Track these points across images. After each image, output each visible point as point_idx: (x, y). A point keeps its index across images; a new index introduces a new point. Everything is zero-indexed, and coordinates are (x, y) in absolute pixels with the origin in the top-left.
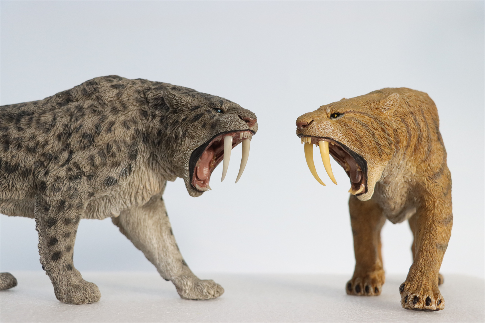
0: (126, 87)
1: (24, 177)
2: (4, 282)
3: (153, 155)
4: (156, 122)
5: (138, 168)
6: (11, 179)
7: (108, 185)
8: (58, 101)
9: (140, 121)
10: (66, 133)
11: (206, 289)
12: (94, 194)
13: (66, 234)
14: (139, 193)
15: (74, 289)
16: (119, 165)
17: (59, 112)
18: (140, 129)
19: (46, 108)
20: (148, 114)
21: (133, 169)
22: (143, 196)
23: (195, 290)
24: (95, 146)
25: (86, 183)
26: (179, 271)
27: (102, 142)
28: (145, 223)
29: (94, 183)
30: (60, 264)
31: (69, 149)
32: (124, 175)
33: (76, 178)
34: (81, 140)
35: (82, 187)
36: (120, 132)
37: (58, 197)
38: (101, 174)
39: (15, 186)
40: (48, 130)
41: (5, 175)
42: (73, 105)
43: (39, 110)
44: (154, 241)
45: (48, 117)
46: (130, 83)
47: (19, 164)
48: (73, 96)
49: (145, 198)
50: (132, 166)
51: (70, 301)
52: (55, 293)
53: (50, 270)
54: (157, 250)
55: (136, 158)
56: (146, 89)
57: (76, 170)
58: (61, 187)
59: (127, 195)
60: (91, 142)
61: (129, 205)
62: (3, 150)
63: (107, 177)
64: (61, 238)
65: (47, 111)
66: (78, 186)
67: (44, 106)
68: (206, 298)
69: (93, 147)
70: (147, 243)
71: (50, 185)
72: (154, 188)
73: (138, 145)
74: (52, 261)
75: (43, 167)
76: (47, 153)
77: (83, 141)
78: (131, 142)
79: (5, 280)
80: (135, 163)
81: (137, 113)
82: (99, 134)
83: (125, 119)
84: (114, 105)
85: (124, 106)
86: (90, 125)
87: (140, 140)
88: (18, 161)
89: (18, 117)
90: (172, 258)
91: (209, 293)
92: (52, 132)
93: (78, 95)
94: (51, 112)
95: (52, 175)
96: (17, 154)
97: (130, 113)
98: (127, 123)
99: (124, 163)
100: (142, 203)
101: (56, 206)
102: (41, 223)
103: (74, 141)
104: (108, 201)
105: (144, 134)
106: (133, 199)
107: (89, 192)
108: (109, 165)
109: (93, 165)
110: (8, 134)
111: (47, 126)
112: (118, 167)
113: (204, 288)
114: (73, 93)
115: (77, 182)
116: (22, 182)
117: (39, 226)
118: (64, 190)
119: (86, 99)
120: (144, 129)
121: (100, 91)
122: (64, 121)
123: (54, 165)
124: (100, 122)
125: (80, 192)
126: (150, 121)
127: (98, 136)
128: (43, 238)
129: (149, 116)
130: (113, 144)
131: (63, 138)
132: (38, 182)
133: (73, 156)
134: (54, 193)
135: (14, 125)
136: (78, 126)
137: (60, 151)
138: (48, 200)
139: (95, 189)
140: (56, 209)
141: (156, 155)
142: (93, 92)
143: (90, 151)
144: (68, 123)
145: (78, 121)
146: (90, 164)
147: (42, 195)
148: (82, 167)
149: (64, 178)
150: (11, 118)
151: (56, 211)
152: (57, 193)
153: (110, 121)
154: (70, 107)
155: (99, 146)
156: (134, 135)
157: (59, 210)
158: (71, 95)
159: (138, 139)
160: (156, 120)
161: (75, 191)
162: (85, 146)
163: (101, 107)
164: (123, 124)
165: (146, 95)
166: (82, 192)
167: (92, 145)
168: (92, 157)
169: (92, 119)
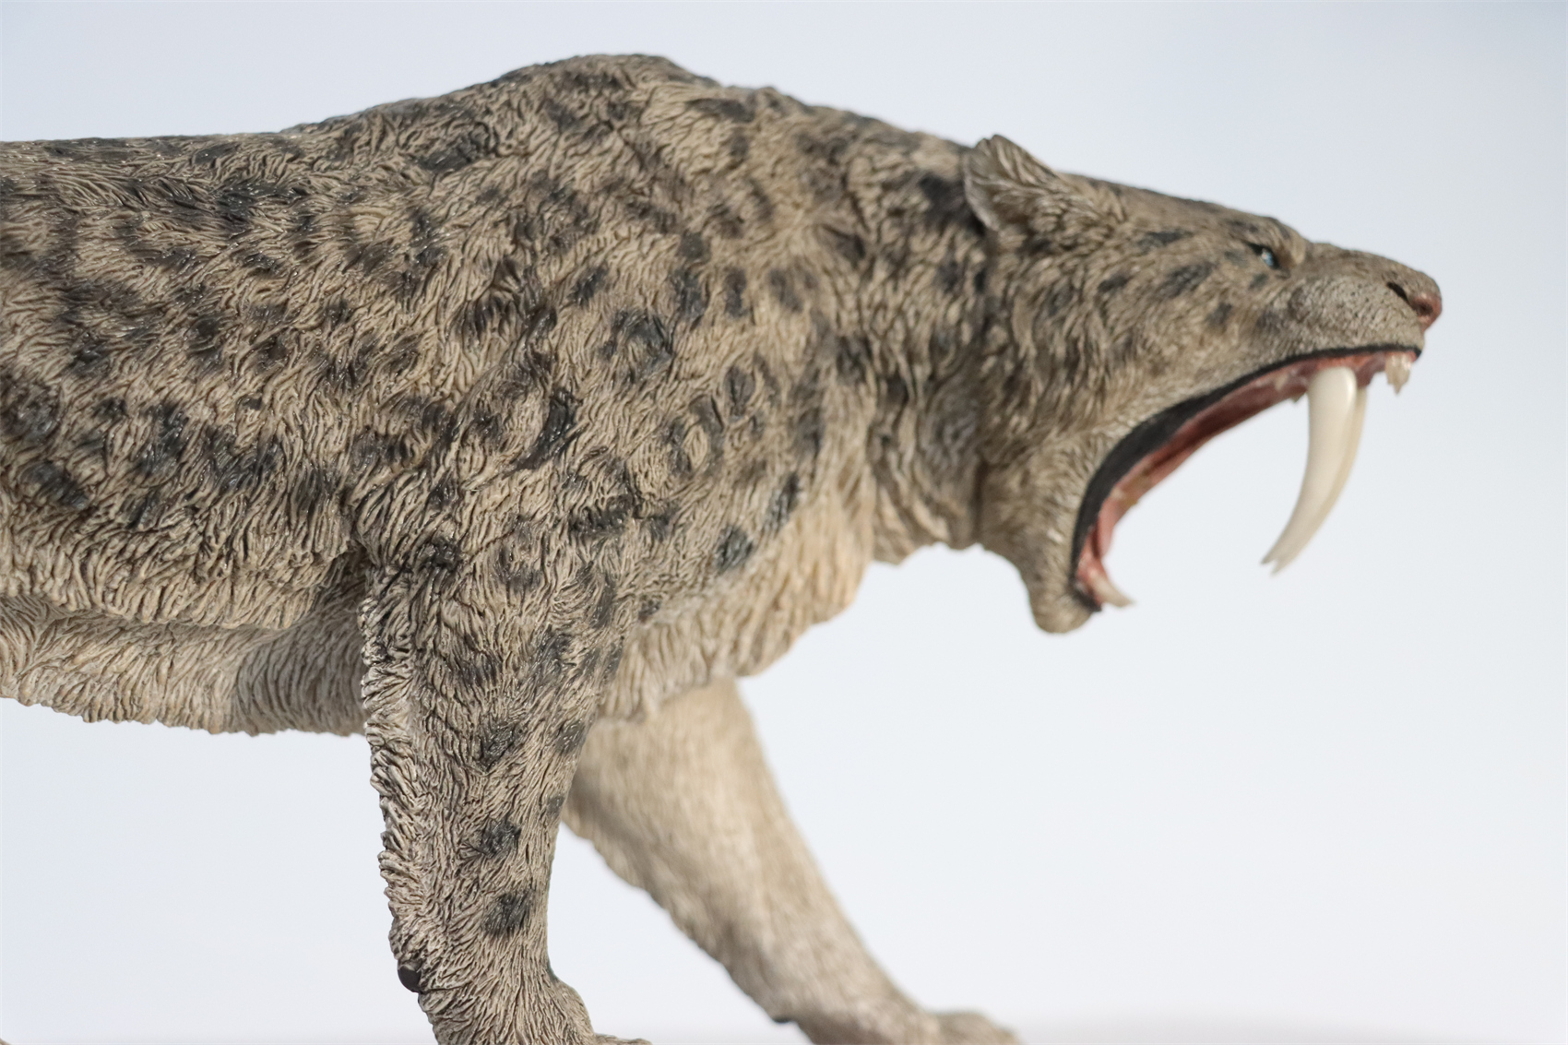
0: (752, 116)
1: (294, 507)
5: (814, 495)
6: (227, 520)
7: (721, 565)
8: (406, 146)
12: (656, 608)
13: (550, 801)
16: (763, 474)
17: (436, 199)
18: (827, 317)
20: (866, 249)
21: (803, 497)
24: (676, 378)
25: (639, 551)
27: (706, 359)
29: (670, 556)
31: (550, 379)
32: (775, 524)
33: (602, 523)
34: (612, 344)
35: (628, 575)
36: (769, 320)
37: (532, 616)
38: (699, 511)
39: (241, 554)
40: (407, 287)
41: (200, 494)
42: (504, 174)
43: (326, 180)
47: (274, 439)
48: (498, 128)
50: (800, 485)
53: (468, 984)
55: (817, 452)
57: (605, 488)
58: (538, 566)
60: (659, 357)
63: (724, 531)
64: (530, 823)
65: (370, 190)
66: (613, 567)
67: (337, 164)
69: (667, 378)
71: (483, 555)
73: (823, 390)
74: (487, 939)
75: (396, 466)
77: (619, 347)
78: (801, 369)
80: (810, 470)
81: (807, 241)
82: (697, 320)
84: (720, 193)
85: (764, 206)
86: (642, 276)
87: (829, 367)
89: (226, 205)
92: (429, 296)
93: (528, 128)
94: (395, 196)
95: (486, 503)
96: (262, 390)
98: (784, 282)
99: (777, 467)
103: (574, 341)
105: (845, 340)
107: (645, 598)
108: (729, 473)
109: (679, 466)
111: (397, 264)
112: (756, 486)
114: (488, 112)
115: (608, 543)
116: (277, 537)
117: (400, 762)
118: (560, 583)
119: (571, 152)
120: (845, 317)
121: (645, 119)
122: (480, 248)
123: (482, 459)
124: (687, 266)
125: (621, 593)
126: (884, 284)
127: (692, 329)
128: (423, 824)
129: (873, 261)
130: (753, 374)
131: (496, 325)
132: (395, 540)
133: (577, 418)
134: (512, 592)
135: (223, 244)
136: (576, 276)
137: (499, 390)
138: (476, 627)
139: (669, 581)
140: (521, 674)
141: (886, 441)
142: (608, 124)
143: (654, 397)
144: (505, 256)
145: (566, 252)
146: (669, 461)
147: (432, 602)
148: (637, 470)
149: (547, 521)
150: (185, 207)
151: (520, 684)
152: (524, 596)
153: (723, 266)
154: (493, 182)
155: (692, 377)
156: (809, 342)
157: (538, 680)
158: (479, 124)
159: (821, 362)
160: (915, 282)
161: (605, 589)
162: (632, 371)
163: (663, 194)
164: (771, 285)
165: (838, 165)
166: (627, 597)
167: (663, 368)
168: (673, 426)
169: (641, 245)
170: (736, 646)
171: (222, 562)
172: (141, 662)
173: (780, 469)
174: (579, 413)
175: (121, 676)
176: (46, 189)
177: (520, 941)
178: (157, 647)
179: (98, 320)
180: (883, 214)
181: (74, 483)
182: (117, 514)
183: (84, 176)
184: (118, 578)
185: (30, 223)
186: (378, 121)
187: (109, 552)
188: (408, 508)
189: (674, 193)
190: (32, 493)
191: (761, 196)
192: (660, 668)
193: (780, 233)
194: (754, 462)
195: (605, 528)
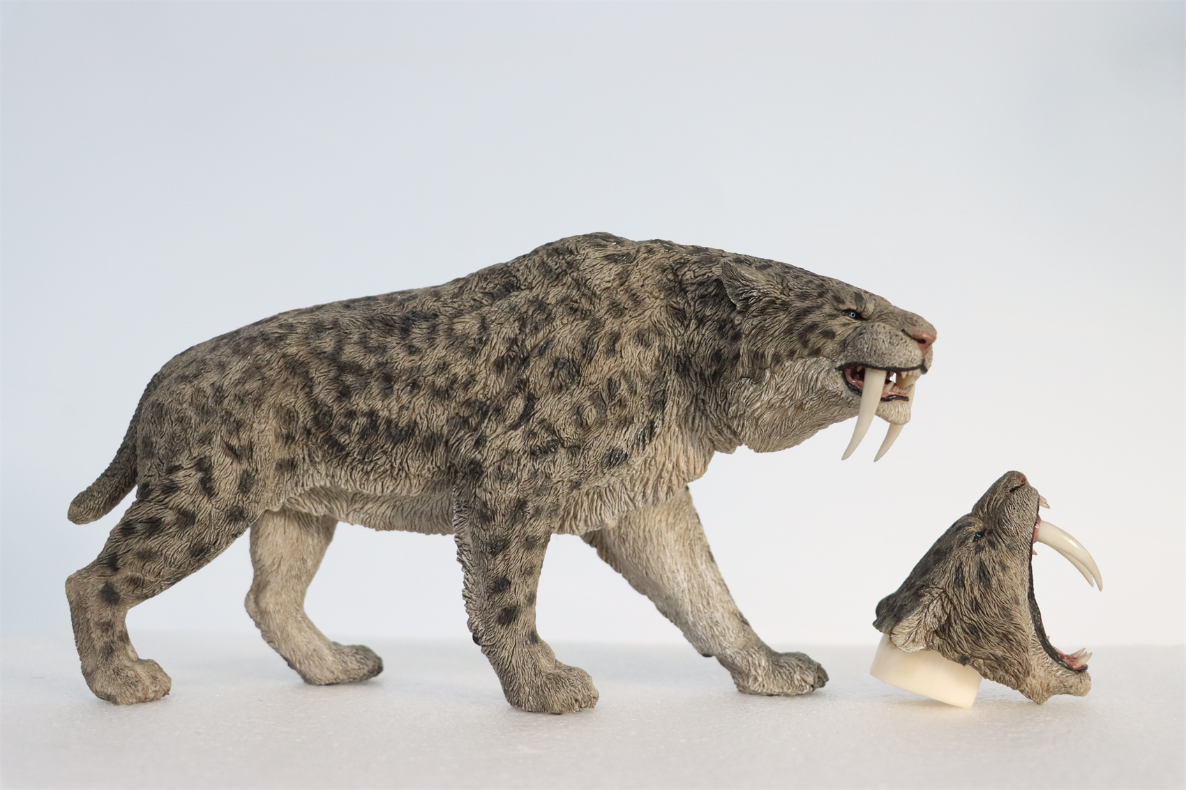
0: (635, 259)
1: (425, 449)
2: (361, 666)
3: (697, 400)
4: (707, 331)
5: (667, 428)
6: (399, 456)
7: (610, 464)
8: (485, 288)
9: (670, 330)
10: (515, 356)
11: (798, 673)
12: (580, 485)
13: (526, 569)
14: (664, 479)
15: (552, 683)
16: (632, 422)
17: (492, 312)
18: (669, 347)
19: (460, 303)
20: (687, 315)
21: (658, 430)
22: (670, 485)
23: (775, 677)
24: (583, 385)
25: (565, 461)
26: (739, 637)
27: (596, 376)
28: (660, 538)
29: (582, 463)
30: (515, 631)
31: (527, 390)
32: (641, 444)
33: (545, 451)
34: (552, 373)
35: (559, 472)
36: (632, 354)
37: (510, 493)
38: (595, 442)
39: (407, 469)
40: (473, 352)
41: (386, 446)
42: (521, 298)
43: (447, 308)
44: (681, 576)
45: (468, 324)
46: (643, 250)
47: (416, 423)
48: (521, 277)
49: (675, 488)
50: (655, 425)
51: (543, 708)
52: (506, 692)
53: (494, 644)
54: (687, 596)
55: (663, 408)
56: (677, 264)
57: (545, 437)
58: (516, 471)
59: (638, 483)
60: (574, 377)
61: (640, 504)
62: (380, 395)
63: (608, 450)
64: (516, 578)
65: (465, 311)
66: (550, 470)
67: (455, 300)
68: (800, 692)
69: (578, 386)
70: (665, 580)
71: (492, 468)
72: (696, 469)
73: (668, 380)
74: (499, 626)
75: (466, 430)
76: (473, 399)
77: (556, 374)
78: (654, 374)
79: (363, 661)
80: (661, 417)
81: (661, 314)
82: (591, 359)
83: (639, 327)
84: (614, 297)
85: (636, 300)
86: (569, 341)
87: (671, 370)
88: (414, 417)
89: (404, 324)
90: (721, 610)
91: (805, 682)
92: (482, 357)
93: (532, 277)
94: (475, 312)
95: (493, 446)
96: (410, 402)
97: (648, 313)
98: (644, 335)
99: (641, 418)
100: (667, 499)
101: (506, 512)
102: (471, 546)
103: (537, 372)
104: (596, 496)
105: (678, 357)
106: (649, 491)
107: (571, 481)
108: (612, 424)
109: (581, 424)
110: (389, 361)
111: (471, 342)
112: (628, 428)
113: (795, 672)
114: (518, 270)
115: (549, 459)
116: (421, 461)
117: (465, 553)
118: (523, 478)
119: (550, 285)
120: (679, 348)
121: (581, 267)
122: (506, 333)
123: (495, 426)
124: (590, 334)
125: (555, 481)
126: (694, 330)
127: (588, 364)
128: (476, 578)
129: (691, 320)
130: (620, 380)
131: (509, 367)
132: (461, 462)
133: (535, 406)
134: (502, 483)
135: (398, 342)
136: (542, 343)
137: (507, 396)
138: (487, 498)
139: (583, 473)
140: (506, 518)
141: (703, 401)
142: (565, 271)
143: (571, 395)
144: (516, 335)
145: (539, 332)
146: (576, 422)
147: (473, 488)
148: (559, 428)
149: (520, 452)
150: (388, 325)
151: (506, 522)
152: (507, 485)
153: (610, 332)
154: (516, 302)
155: (590, 384)
156: (658, 360)
157: (514, 520)
158: (514, 276)
159: (666, 368)
160: (707, 329)
161: (544, 480)
162: (561, 384)
163: (586, 301)
164: (636, 338)
165: (678, 276)
166: (559, 482)
167: (576, 381)
168: (578, 408)
169: (571, 327)
170: (644, 495)
171: (401, 472)
172: (391, 509)
173: (643, 419)
174: (537, 404)
175: (383, 514)
176: (336, 324)
177: (514, 627)
178: (396, 502)
179: (349, 379)
180: (696, 298)
181: (340, 444)
182: (357, 455)
183: (352, 317)
184: (364, 479)
185: (327, 340)
186: (477, 279)
187: (358, 469)
188: (467, 448)
189: (591, 300)
190: (326, 448)
191: (635, 297)
192: (609, 504)
193: (646, 312)
194: (626, 418)
195: (548, 453)
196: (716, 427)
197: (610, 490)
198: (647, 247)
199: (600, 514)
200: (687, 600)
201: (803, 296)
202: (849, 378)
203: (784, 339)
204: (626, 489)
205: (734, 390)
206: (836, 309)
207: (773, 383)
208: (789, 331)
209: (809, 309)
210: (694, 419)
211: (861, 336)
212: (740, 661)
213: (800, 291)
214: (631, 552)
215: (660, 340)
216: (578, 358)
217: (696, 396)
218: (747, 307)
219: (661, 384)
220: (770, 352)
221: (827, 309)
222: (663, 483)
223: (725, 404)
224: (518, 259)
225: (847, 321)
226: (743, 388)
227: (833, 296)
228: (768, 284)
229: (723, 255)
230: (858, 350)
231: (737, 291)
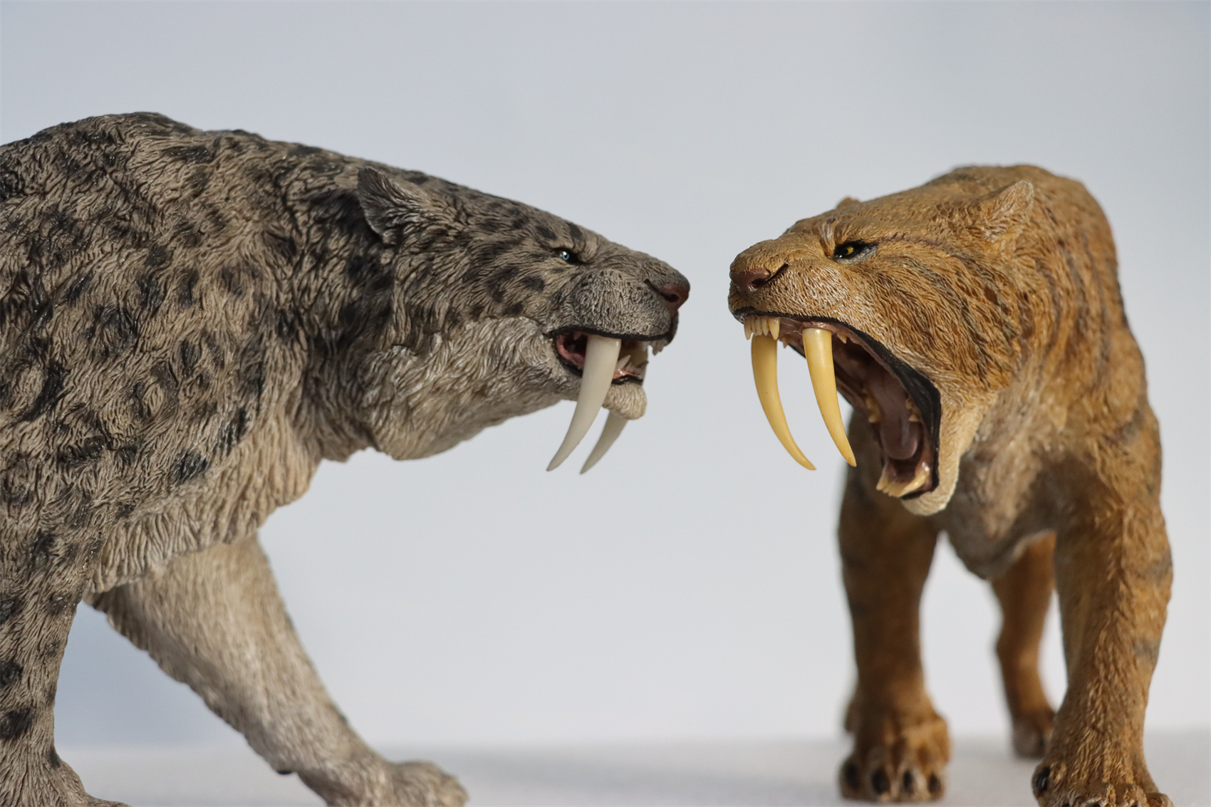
0: (214, 157)
5: (261, 423)
7: (180, 478)
9: (268, 269)
10: (23, 302)
11: (430, 791)
12: (132, 509)
13: (46, 647)
16: (214, 411)
18: (268, 297)
20: (298, 248)
21: (250, 425)
22: (255, 510)
24: (141, 351)
25: (113, 472)
27: (164, 336)
29: (138, 475)
30: (26, 749)
31: (48, 356)
32: (226, 446)
33: (82, 456)
34: (93, 330)
35: (103, 490)
36: (217, 305)
37: (26, 523)
38: (160, 442)
42: (27, 209)
48: (24, 175)
49: (262, 515)
50: (248, 416)
55: (260, 392)
56: (278, 169)
57: (83, 432)
58: (33, 488)
59: (208, 507)
60: (127, 337)
63: (179, 455)
64: (31, 662)
66: (90, 485)
69: (134, 352)
72: (296, 484)
73: (266, 348)
77: (97, 333)
80: (255, 405)
81: (255, 244)
82: (156, 310)
83: (222, 263)
84: (185, 215)
85: (219, 222)
86: (117, 280)
87: (271, 332)
90: (312, 702)
93: (45, 175)
97: (235, 242)
98: (232, 276)
99: (227, 406)
101: (19, 554)
103: (66, 329)
105: (283, 312)
107: (120, 503)
108: (185, 414)
109: (141, 413)
112: (208, 421)
114: (19, 163)
115: (87, 469)
118: (48, 498)
119: (76, 190)
120: (283, 298)
121: (129, 165)
122: (5, 263)
124: (151, 271)
125: (97, 502)
126: (309, 272)
127: (152, 317)
129: (303, 256)
130: (200, 344)
131: (13, 317)
133: (64, 384)
134: (11, 507)
136: (70, 283)
137: (12, 365)
139: (138, 491)
140: (19, 564)
141: (317, 381)
142: (102, 169)
143: (124, 366)
144: (23, 268)
145: (64, 265)
146: (132, 410)
148: (106, 419)
149: (41, 456)
151: (18, 570)
152: (20, 509)
153: (181, 268)
154: (19, 214)
155: (154, 349)
156: (252, 316)
157: (32, 567)
158: (11, 173)
159: (263, 329)
160: (331, 271)
161: (82, 502)
162: (107, 348)
163: (140, 219)
164: (220, 279)
165: (280, 187)
166: (102, 505)
167: (131, 345)
168: (136, 386)
169: (119, 257)
170: (216, 526)
173: (230, 407)
174: (66, 380)
177: (26, 742)
180: (311, 222)
189: (148, 218)
191: (217, 215)
192: (159, 541)
193: (233, 240)
194: (206, 404)
195: (85, 459)
196: (331, 422)
197: (163, 519)
198: (230, 139)
199: (145, 557)
200: (260, 688)
201: (490, 226)
202: (562, 350)
203: (463, 288)
204: (188, 516)
205: (379, 364)
206: (542, 246)
207: (445, 354)
208: (471, 277)
209: (501, 246)
210: (300, 409)
211: (585, 288)
212: (350, 779)
213: (484, 217)
214: (173, 617)
215: (255, 284)
216: (135, 308)
217: (306, 374)
218: (400, 239)
219: (256, 352)
220: (443, 306)
221: (530, 245)
222: (248, 507)
223: (352, 387)
224: (15, 145)
225: (559, 266)
226: (394, 362)
227: (537, 227)
228: (434, 206)
229: (346, 159)
230: (580, 309)
231: (384, 215)
